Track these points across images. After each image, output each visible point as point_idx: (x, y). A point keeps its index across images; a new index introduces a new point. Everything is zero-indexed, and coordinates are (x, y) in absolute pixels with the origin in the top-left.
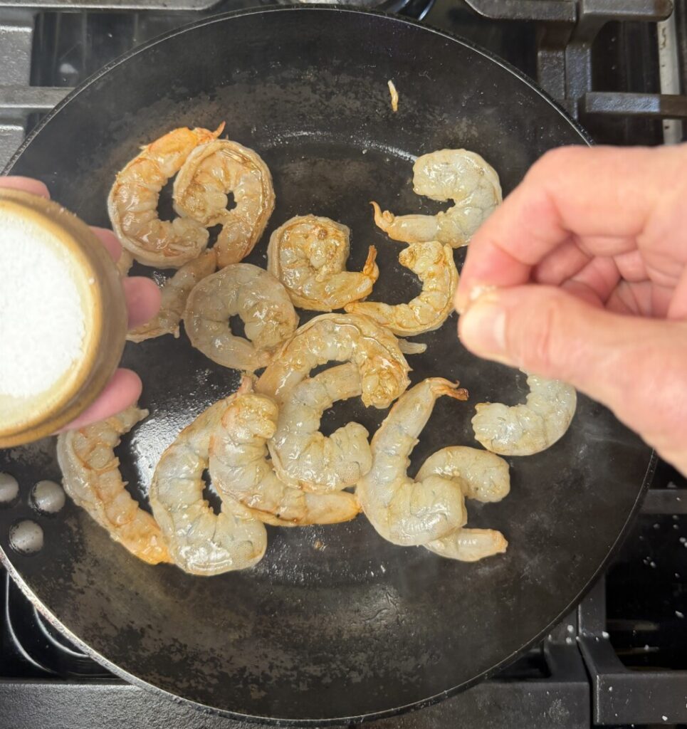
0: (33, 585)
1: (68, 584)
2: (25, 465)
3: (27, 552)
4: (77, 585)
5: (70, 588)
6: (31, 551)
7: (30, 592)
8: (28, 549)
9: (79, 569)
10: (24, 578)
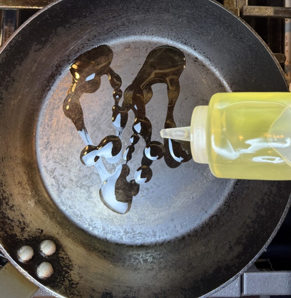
0: (56, 290)
1: (71, 283)
2: (31, 238)
3: (48, 277)
4: (75, 281)
5: (73, 284)
6: (49, 276)
7: (56, 294)
8: (48, 275)
9: (74, 274)
10: (51, 289)
